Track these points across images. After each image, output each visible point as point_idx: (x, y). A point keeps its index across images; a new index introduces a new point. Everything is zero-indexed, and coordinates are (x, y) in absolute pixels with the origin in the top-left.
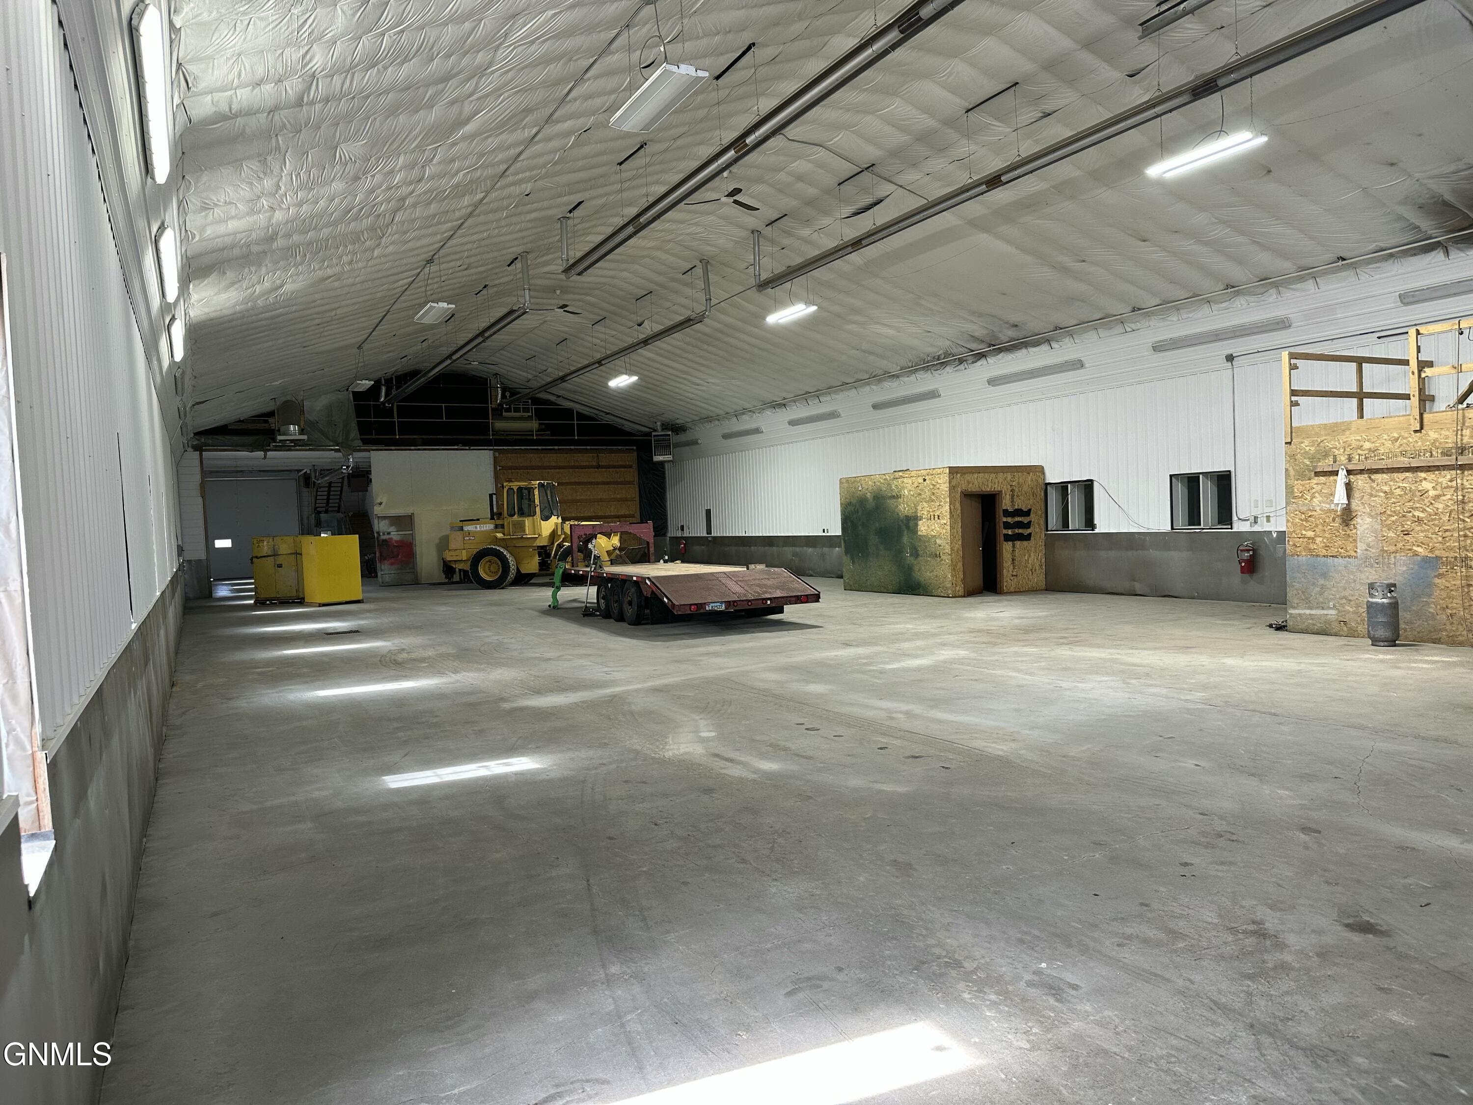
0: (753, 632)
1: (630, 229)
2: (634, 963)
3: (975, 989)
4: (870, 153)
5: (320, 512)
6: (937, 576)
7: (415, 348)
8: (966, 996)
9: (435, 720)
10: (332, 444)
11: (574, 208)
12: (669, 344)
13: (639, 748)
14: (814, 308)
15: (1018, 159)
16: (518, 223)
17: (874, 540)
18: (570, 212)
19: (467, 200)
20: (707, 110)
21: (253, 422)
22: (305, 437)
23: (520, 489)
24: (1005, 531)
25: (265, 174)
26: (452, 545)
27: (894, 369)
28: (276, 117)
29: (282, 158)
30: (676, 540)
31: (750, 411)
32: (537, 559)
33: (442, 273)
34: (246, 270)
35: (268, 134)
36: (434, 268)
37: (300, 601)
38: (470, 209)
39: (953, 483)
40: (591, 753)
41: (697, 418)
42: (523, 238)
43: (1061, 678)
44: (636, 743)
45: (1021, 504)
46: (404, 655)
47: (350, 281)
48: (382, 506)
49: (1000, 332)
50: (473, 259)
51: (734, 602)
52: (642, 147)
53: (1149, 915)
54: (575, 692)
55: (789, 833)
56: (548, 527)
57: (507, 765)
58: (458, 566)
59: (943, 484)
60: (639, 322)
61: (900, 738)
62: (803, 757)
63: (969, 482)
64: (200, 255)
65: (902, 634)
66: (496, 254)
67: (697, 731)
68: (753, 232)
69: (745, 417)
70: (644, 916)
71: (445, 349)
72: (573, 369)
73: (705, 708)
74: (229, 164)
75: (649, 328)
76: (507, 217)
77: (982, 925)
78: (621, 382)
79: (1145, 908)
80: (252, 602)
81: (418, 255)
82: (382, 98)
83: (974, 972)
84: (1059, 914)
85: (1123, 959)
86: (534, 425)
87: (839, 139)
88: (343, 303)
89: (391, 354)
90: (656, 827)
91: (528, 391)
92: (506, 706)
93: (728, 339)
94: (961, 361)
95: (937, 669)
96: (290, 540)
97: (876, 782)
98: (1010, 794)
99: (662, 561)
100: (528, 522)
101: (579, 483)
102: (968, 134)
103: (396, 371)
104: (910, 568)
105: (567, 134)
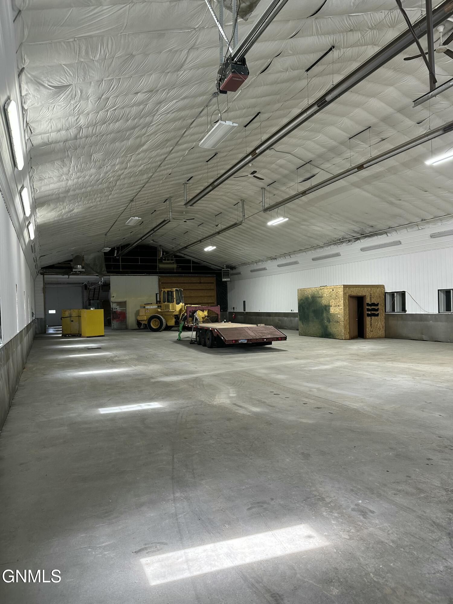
0: (258, 352)
1: (211, 188)
2: (186, 492)
3: (329, 511)
4: (309, 156)
5: (90, 300)
6: (338, 331)
7: (128, 235)
8: (325, 514)
9: (124, 385)
10: (95, 273)
11: (189, 179)
12: (228, 233)
13: (203, 400)
14: (287, 219)
15: (370, 158)
16: (167, 186)
17: (311, 315)
18: (188, 181)
19: (145, 176)
20: (242, 139)
21: (65, 264)
22: (84, 270)
23: (168, 292)
24: (367, 312)
25: (64, 166)
26: (141, 314)
27: (321, 244)
28: (67, 144)
29: (70, 160)
30: (231, 313)
31: (262, 261)
32: (174, 320)
33: (137, 205)
34: (58, 204)
35: (64, 150)
36: (133, 203)
37: (80, 335)
38: (147, 180)
39: (345, 292)
40: (183, 401)
41: (240, 264)
42: (169, 191)
43: (386, 376)
44: (203, 398)
45: (374, 301)
46: (117, 358)
47: (100, 208)
48: (114, 297)
49: (366, 229)
50: (149, 200)
51: (251, 339)
52: (216, 154)
53: (410, 481)
54: (181, 376)
55: (260, 439)
56: (179, 307)
57: (149, 405)
58: (143, 323)
59: (341, 292)
60: (216, 225)
61: (313, 399)
62: (271, 406)
63: (352, 291)
64: (40, 198)
65: (321, 355)
66: (158, 198)
67: (228, 393)
68: (262, 188)
69: (260, 263)
70: (193, 472)
71: (139, 235)
72: (190, 243)
73: (233, 384)
74: (49, 162)
75: (221, 227)
76: (162, 183)
77: (336, 482)
78: (209, 249)
79: (408, 478)
80: (61, 335)
81: (127, 198)
82: (109, 136)
83: (329, 503)
84: (370, 479)
85: (395, 501)
86: (175, 266)
87: (298, 151)
88: (98, 217)
89: (118, 238)
90: (205, 434)
91: (172, 252)
92: (153, 380)
93: (252, 232)
94: (349, 241)
95: (332, 370)
96: (76, 311)
97: (300, 418)
98: (357, 425)
99: (223, 322)
100: (171, 305)
101: (192, 290)
102: (350, 148)
103: (121, 244)
104: (327, 327)
105: (184, 150)
